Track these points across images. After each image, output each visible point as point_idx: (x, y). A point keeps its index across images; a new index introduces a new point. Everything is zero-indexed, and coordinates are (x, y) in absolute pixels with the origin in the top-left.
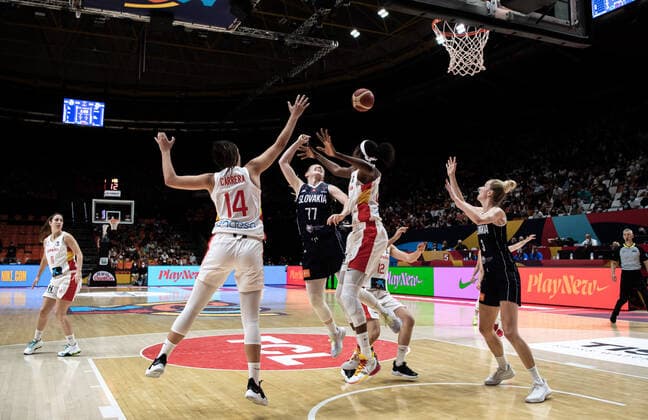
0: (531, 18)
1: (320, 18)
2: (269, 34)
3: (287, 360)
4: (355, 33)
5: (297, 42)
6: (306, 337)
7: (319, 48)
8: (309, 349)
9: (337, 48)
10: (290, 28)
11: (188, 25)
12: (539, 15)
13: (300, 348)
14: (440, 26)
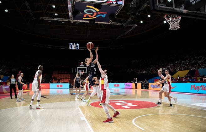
0: (193, 12)
1: (132, 18)
2: (119, 24)
3: (126, 107)
4: (142, 22)
5: (127, 25)
6: (131, 101)
7: (132, 26)
8: (132, 104)
9: (137, 27)
10: (124, 22)
11: (99, 23)
12: (196, 11)
13: (129, 104)
14: (167, 17)
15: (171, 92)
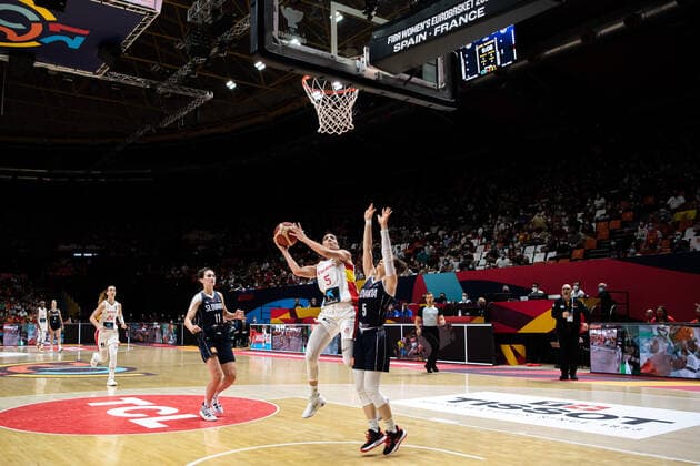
0: (400, 80)
1: (194, 67)
2: (140, 82)
3: (151, 423)
4: (231, 85)
5: (171, 91)
6: (173, 397)
7: (193, 99)
8: (175, 410)
9: (210, 102)
10: (162, 76)
11: (52, 67)
12: (407, 77)
13: (165, 410)
14: (310, 82)
15: (322, 355)
